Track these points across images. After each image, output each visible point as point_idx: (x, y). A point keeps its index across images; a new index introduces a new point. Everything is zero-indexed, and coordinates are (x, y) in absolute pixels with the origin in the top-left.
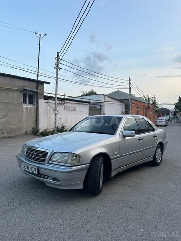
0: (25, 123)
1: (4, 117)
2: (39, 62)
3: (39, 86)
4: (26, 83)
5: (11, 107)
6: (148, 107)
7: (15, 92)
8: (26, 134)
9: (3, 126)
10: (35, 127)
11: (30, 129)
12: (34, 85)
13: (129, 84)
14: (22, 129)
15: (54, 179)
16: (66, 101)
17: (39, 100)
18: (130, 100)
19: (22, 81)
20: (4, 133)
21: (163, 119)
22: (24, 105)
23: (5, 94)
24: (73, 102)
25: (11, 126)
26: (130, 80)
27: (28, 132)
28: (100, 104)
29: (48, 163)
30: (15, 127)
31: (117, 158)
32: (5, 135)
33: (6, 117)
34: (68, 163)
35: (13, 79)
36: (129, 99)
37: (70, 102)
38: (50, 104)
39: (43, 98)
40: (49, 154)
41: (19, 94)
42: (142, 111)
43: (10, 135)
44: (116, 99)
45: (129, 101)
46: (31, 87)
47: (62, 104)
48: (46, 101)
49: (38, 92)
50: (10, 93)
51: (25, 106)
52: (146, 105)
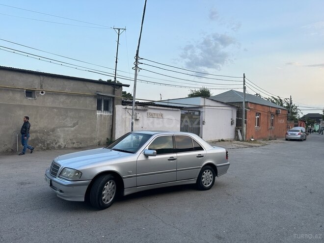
0: (98, 132)
1: (74, 126)
2: (116, 62)
3: (116, 89)
4: (100, 88)
5: (82, 114)
6: (277, 113)
7: (88, 98)
8: (99, 145)
9: (74, 136)
10: (109, 137)
11: (104, 139)
12: (110, 88)
13: (243, 83)
14: (95, 139)
15: (61, 191)
16: (149, 107)
17: (116, 106)
18: (244, 103)
19: (96, 84)
20: (74, 143)
21: (298, 131)
22: (97, 111)
23: (76, 100)
24: (158, 107)
25: (82, 136)
26: (244, 77)
27: (102, 143)
28: (199, 110)
29: (59, 177)
30: (86, 136)
31: (132, 177)
32: (75, 145)
33: (77, 126)
34: (71, 178)
35: (85, 83)
36: (242, 102)
37: (156, 107)
38: (129, 111)
39: (121, 103)
40: (60, 169)
41: (92, 99)
42: (266, 118)
43: (80, 146)
44: (222, 103)
45: (242, 106)
46: (107, 91)
47: (145, 110)
48: (125, 107)
49: (114, 97)
50: (82, 99)
51: (98, 113)
52: (273, 111)
